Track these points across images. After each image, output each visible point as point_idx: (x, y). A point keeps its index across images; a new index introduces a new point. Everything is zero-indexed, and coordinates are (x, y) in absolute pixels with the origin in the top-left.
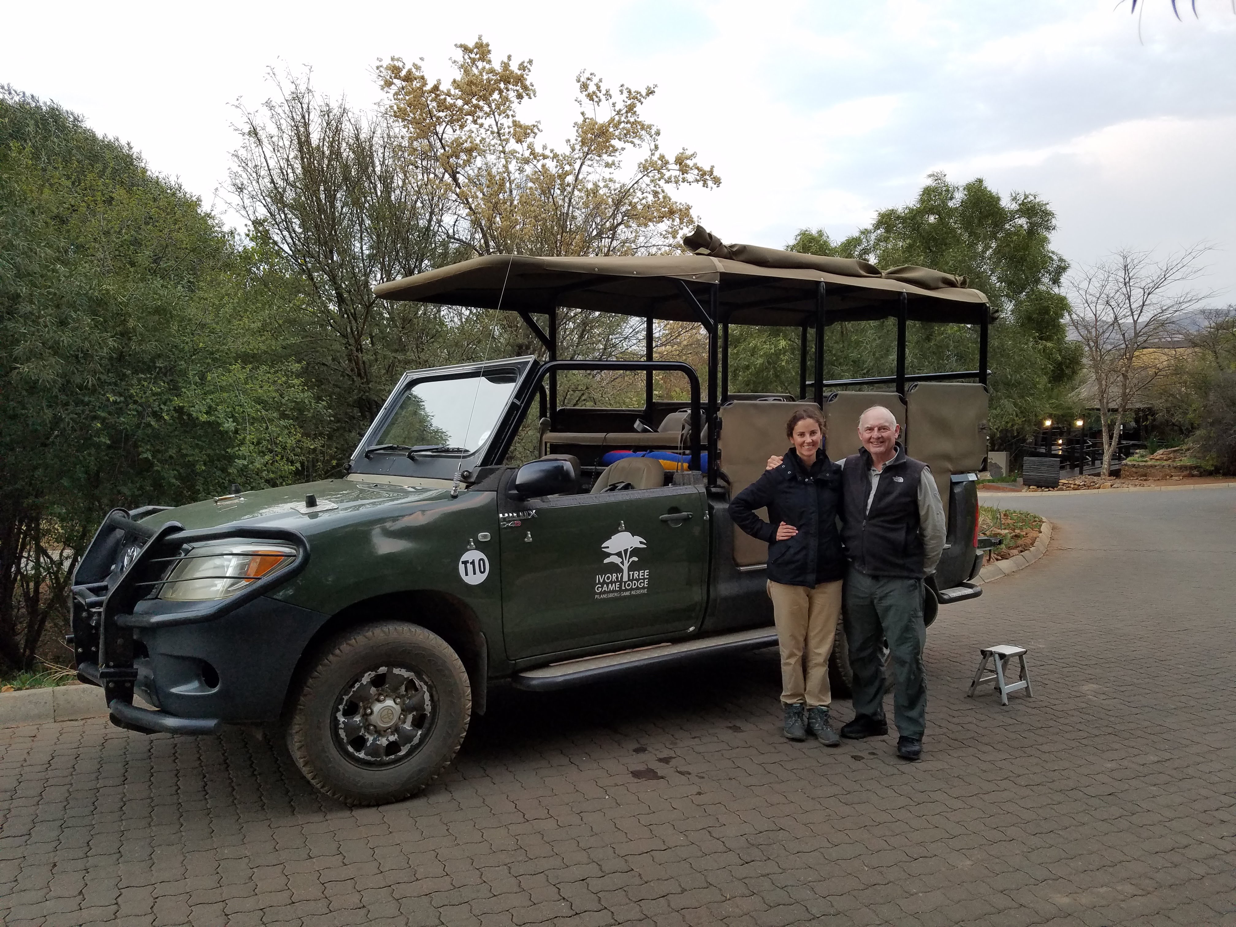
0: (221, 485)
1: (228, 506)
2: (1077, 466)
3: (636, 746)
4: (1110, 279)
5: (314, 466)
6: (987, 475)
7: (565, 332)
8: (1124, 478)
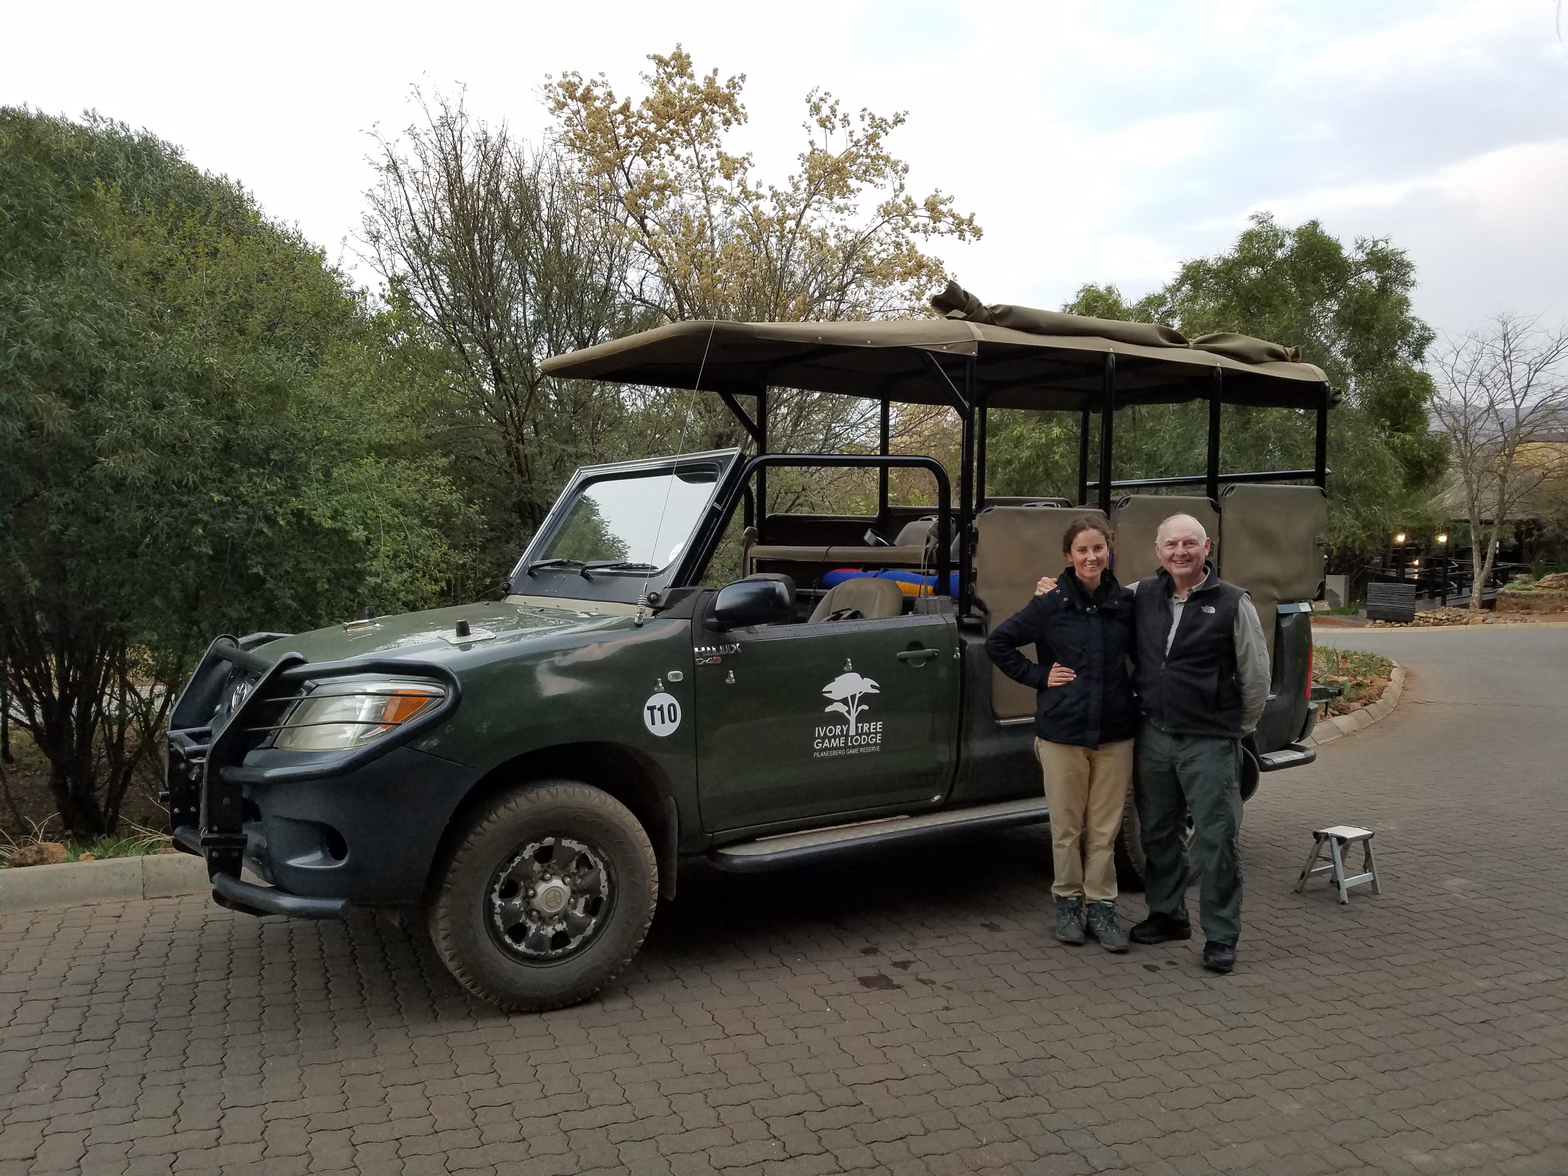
0: (349, 608)
1: (360, 633)
2: (1438, 594)
3: (865, 945)
4: (1485, 351)
5: (463, 585)
6: (1324, 606)
7: (775, 418)
8: (1500, 610)
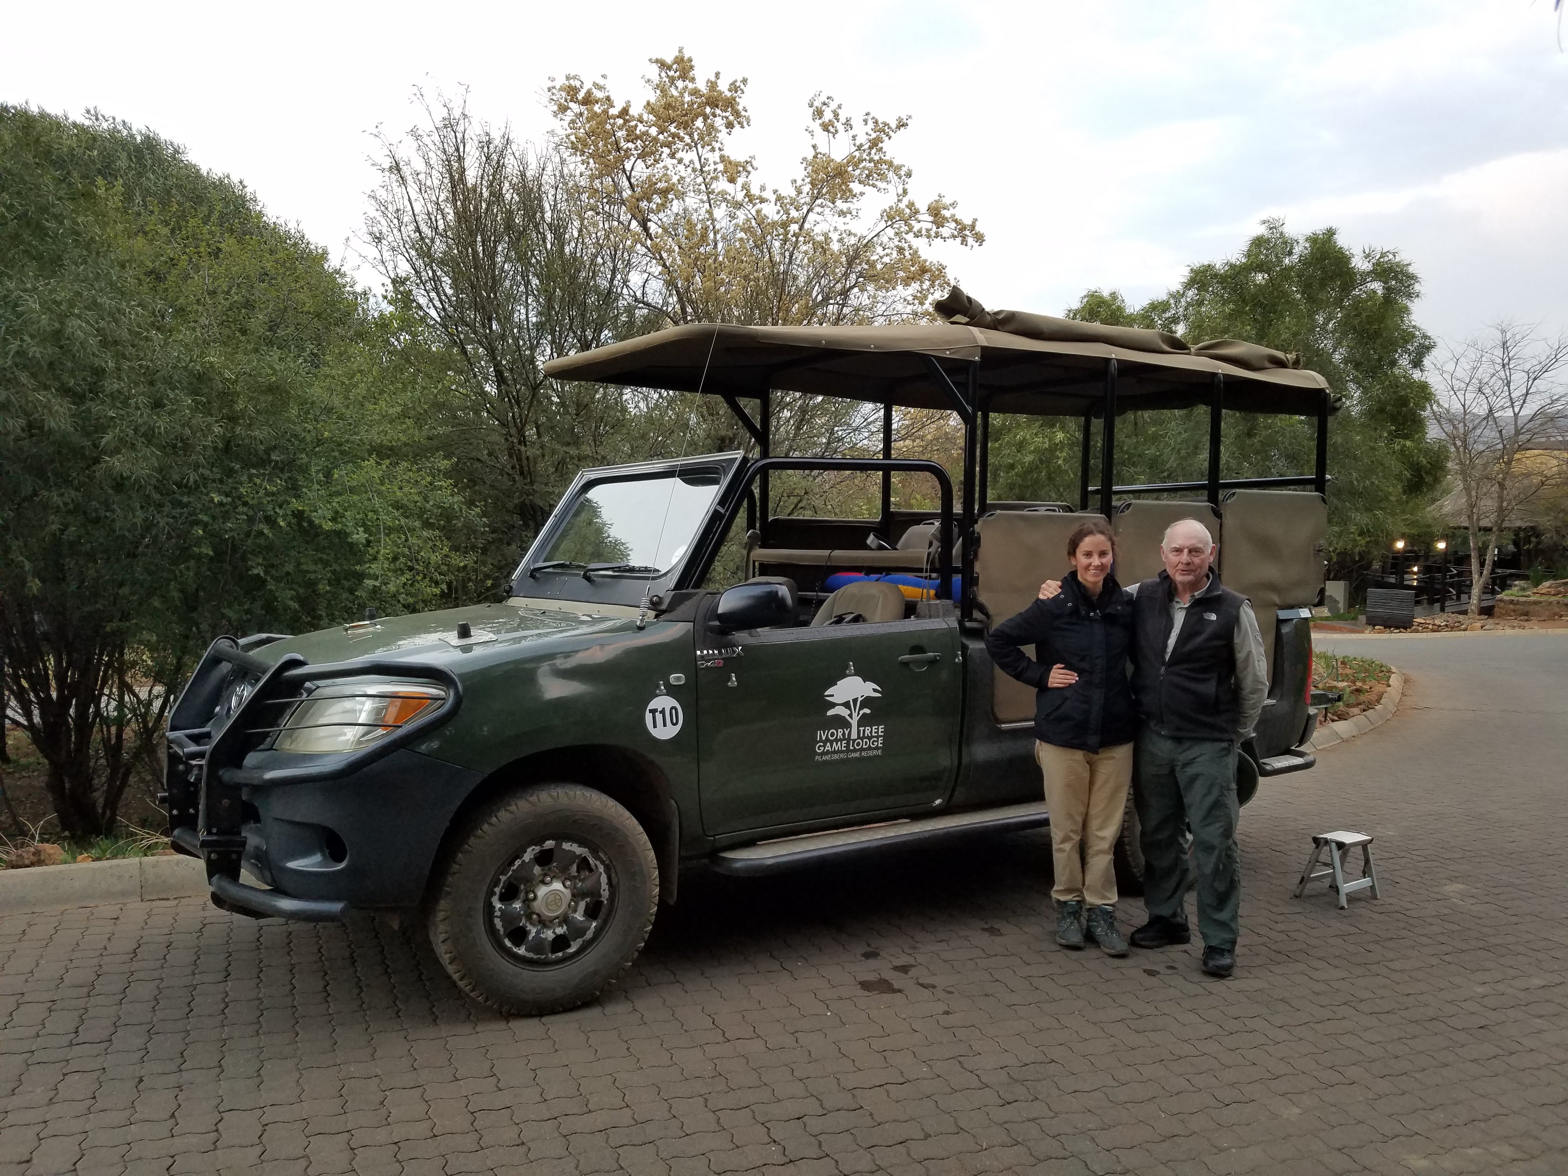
0: (348, 610)
1: (361, 635)
2: (1437, 601)
3: (866, 949)
4: (1484, 359)
5: (464, 587)
6: (1324, 611)
7: (778, 422)
8: (1499, 617)
